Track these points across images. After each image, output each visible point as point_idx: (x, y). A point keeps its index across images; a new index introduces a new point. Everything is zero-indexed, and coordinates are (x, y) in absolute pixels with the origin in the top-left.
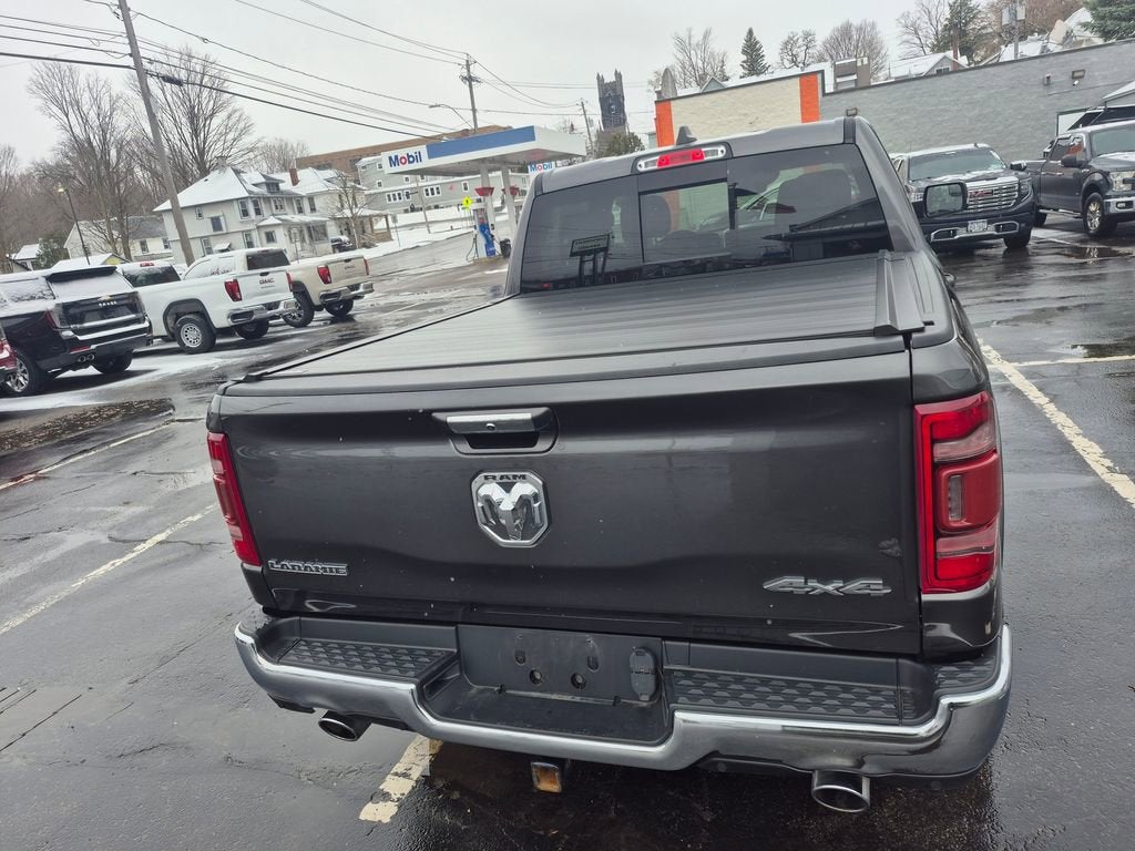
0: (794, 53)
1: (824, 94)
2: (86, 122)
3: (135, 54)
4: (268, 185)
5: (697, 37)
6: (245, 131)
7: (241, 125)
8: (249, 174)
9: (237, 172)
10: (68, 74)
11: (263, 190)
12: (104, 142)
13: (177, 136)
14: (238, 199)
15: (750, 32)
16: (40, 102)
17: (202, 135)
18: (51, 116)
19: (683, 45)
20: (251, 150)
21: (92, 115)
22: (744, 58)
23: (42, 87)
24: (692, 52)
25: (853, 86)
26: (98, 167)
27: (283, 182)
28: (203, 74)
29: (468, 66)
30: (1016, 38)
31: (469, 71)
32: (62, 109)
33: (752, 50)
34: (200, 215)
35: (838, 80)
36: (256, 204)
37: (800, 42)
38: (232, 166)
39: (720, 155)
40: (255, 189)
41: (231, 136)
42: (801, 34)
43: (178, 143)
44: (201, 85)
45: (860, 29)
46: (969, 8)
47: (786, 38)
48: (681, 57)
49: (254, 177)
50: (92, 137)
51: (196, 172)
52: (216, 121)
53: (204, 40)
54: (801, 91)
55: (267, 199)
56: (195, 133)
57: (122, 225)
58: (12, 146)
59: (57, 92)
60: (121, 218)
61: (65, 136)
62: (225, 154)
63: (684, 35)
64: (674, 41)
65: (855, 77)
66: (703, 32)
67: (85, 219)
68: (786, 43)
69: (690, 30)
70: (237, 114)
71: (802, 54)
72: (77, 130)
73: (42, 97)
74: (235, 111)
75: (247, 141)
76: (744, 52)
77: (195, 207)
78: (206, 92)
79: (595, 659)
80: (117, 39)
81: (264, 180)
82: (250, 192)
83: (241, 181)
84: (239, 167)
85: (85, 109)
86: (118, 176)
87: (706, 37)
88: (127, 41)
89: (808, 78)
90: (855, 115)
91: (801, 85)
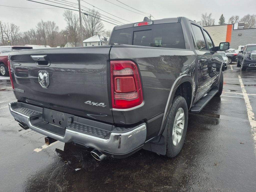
0: (233, 21)
1: (233, 30)
2: (72, 23)
3: (79, 8)
4: (105, 39)
5: (208, 15)
6: (102, 27)
7: (102, 26)
8: (101, 37)
9: (99, 36)
10: (71, 13)
11: (104, 40)
12: (75, 27)
13: (89, 27)
14: (98, 42)
15: (222, 15)
16: (65, 18)
17: (94, 27)
18: (66, 21)
19: (204, 17)
20: (103, 32)
21: (74, 21)
22: (220, 21)
23: (66, 15)
24: (206, 19)
25: (243, 28)
26: (73, 32)
27: (108, 39)
28: (96, 15)
29: (150, 17)
31: (150, 18)
32: (68, 20)
33: (222, 19)
34: (90, 44)
35: (239, 27)
36: (101, 43)
37: (235, 18)
38: (98, 35)
39: (151, 24)
40: (102, 40)
41: (99, 28)
42: (235, 16)
43: (89, 28)
44: (95, 17)
45: (252, 17)
47: (231, 17)
48: (203, 19)
49: (102, 37)
50: (73, 26)
51: (91, 35)
52: (97, 25)
53: (94, 6)
54: (227, 28)
55: (104, 42)
56: (93, 27)
57: (75, 44)
58: (58, 26)
59: (68, 16)
60: (75, 43)
61: (68, 25)
62: (98, 32)
63: (204, 14)
64: (202, 15)
65: (243, 27)
66: (209, 14)
67: (69, 42)
68: (231, 18)
69: (206, 13)
70: (101, 24)
71: (235, 21)
72: (70, 24)
73: (65, 17)
74: (101, 23)
75: (102, 30)
76: (220, 20)
77: (90, 42)
78: (96, 19)
79: (63, 118)
80: (77, 5)
81: (104, 38)
82: (101, 40)
83: (100, 38)
84: (100, 35)
85: (73, 20)
86: (77, 34)
87: (210, 15)
88: (78, 5)
89: (230, 25)
90: (241, 35)
91: (228, 27)
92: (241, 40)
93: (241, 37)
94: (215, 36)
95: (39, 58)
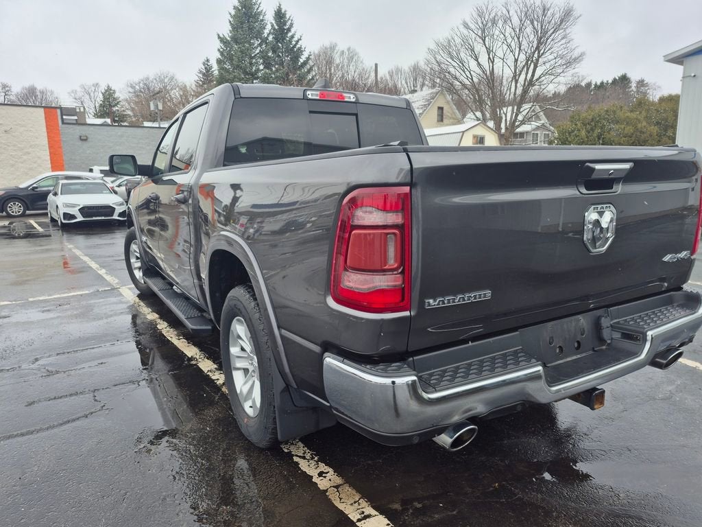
25: (75, 122)
30: (159, 119)
35: (64, 117)
39: (353, 100)
46: (114, 98)
54: (46, 118)
65: (76, 118)
79: (583, 329)
89: (50, 110)
90: (86, 140)
91: (45, 113)
92: (88, 152)
93: (85, 145)
94: (14, 134)
95: (615, 170)
